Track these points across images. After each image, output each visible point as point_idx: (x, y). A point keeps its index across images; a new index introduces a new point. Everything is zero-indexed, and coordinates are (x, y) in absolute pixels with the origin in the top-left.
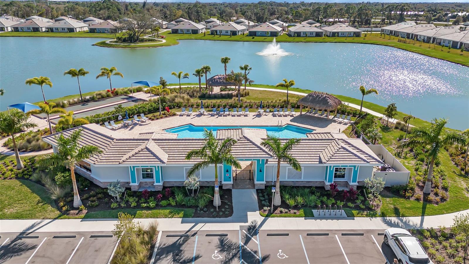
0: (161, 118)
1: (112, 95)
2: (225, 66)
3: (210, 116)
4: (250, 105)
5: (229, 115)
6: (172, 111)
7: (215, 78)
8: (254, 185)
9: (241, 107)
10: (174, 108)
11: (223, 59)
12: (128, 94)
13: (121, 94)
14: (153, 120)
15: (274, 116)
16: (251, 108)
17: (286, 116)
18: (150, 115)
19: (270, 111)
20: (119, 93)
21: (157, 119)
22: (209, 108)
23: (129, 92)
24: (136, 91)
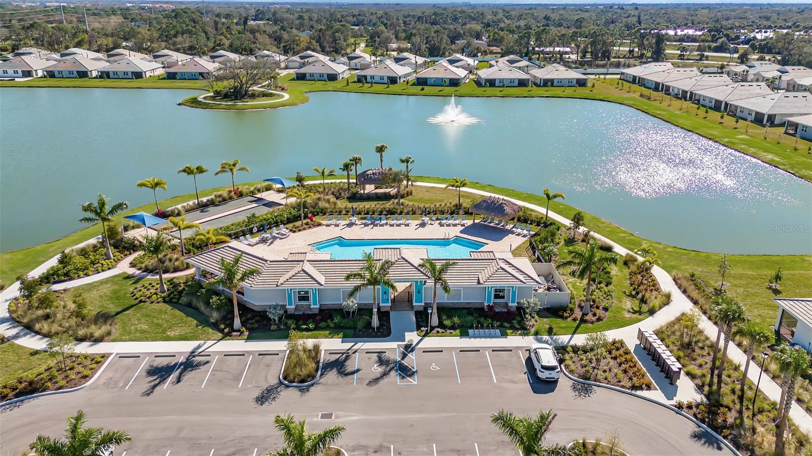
0: (304, 229)
1: (235, 197)
2: (381, 156)
3: (363, 226)
4: (412, 210)
5: (386, 224)
6: (317, 219)
7: (368, 173)
8: (412, 307)
9: (401, 213)
10: (318, 214)
11: (377, 148)
12: (256, 194)
13: (247, 195)
14: (294, 232)
15: (441, 225)
16: (414, 213)
17: (455, 225)
18: (290, 225)
19: (437, 219)
20: (245, 193)
21: (300, 230)
22: (361, 214)
23: (256, 192)
24: (264, 190)
